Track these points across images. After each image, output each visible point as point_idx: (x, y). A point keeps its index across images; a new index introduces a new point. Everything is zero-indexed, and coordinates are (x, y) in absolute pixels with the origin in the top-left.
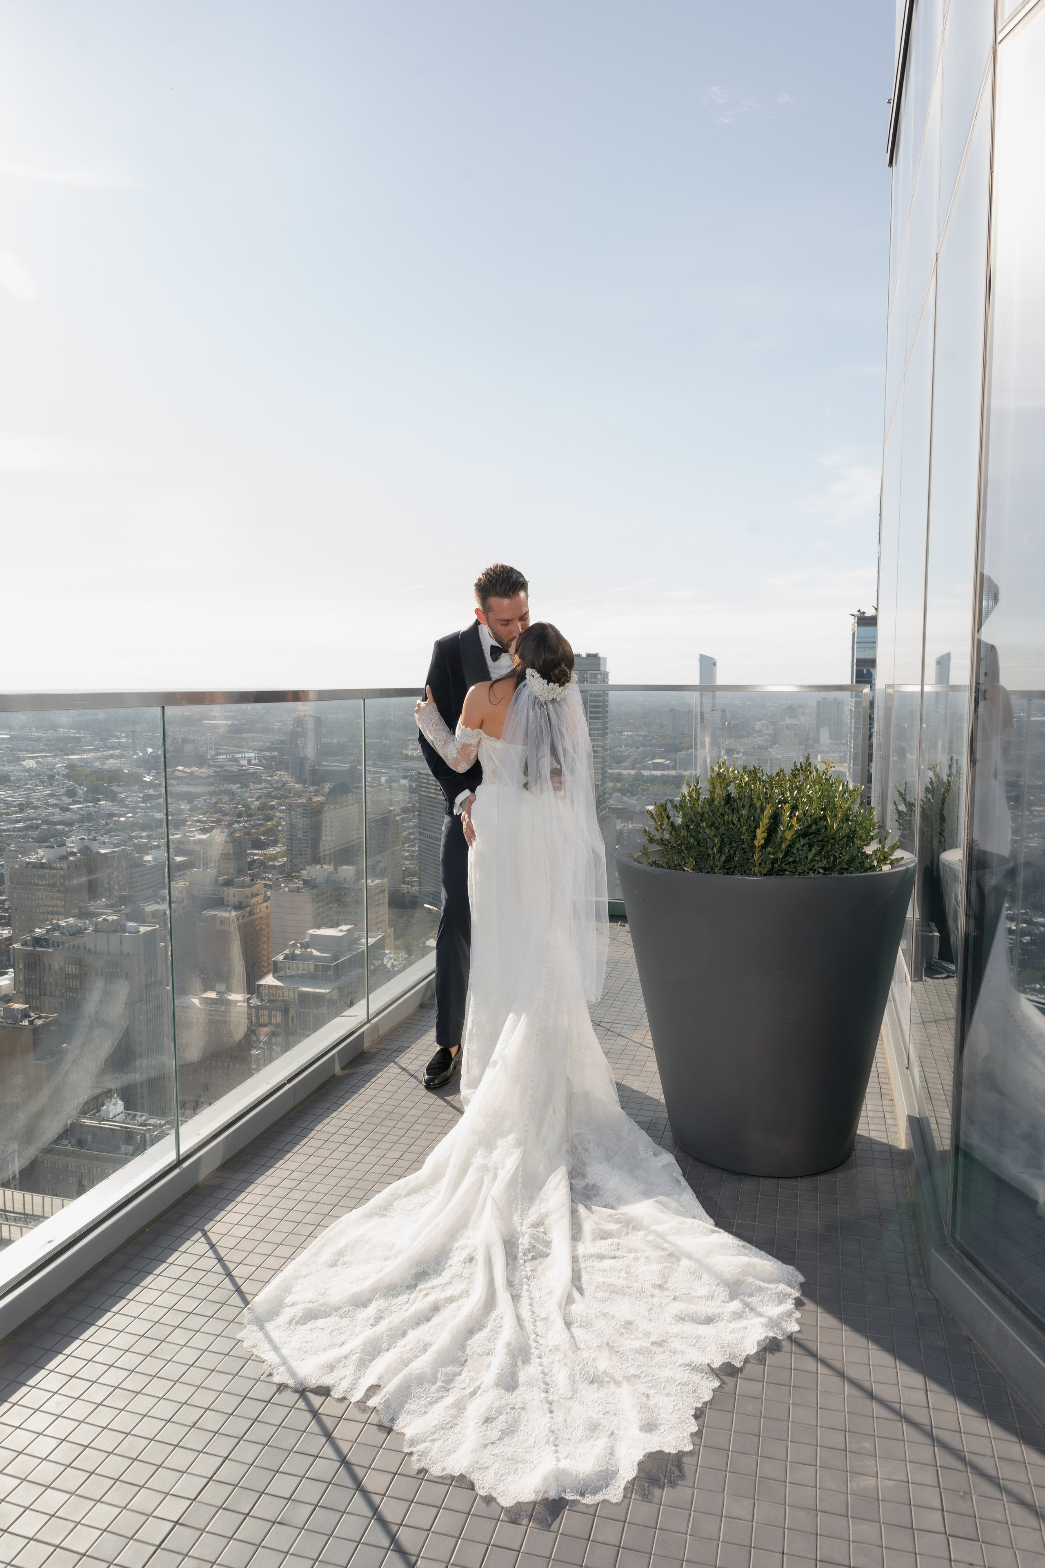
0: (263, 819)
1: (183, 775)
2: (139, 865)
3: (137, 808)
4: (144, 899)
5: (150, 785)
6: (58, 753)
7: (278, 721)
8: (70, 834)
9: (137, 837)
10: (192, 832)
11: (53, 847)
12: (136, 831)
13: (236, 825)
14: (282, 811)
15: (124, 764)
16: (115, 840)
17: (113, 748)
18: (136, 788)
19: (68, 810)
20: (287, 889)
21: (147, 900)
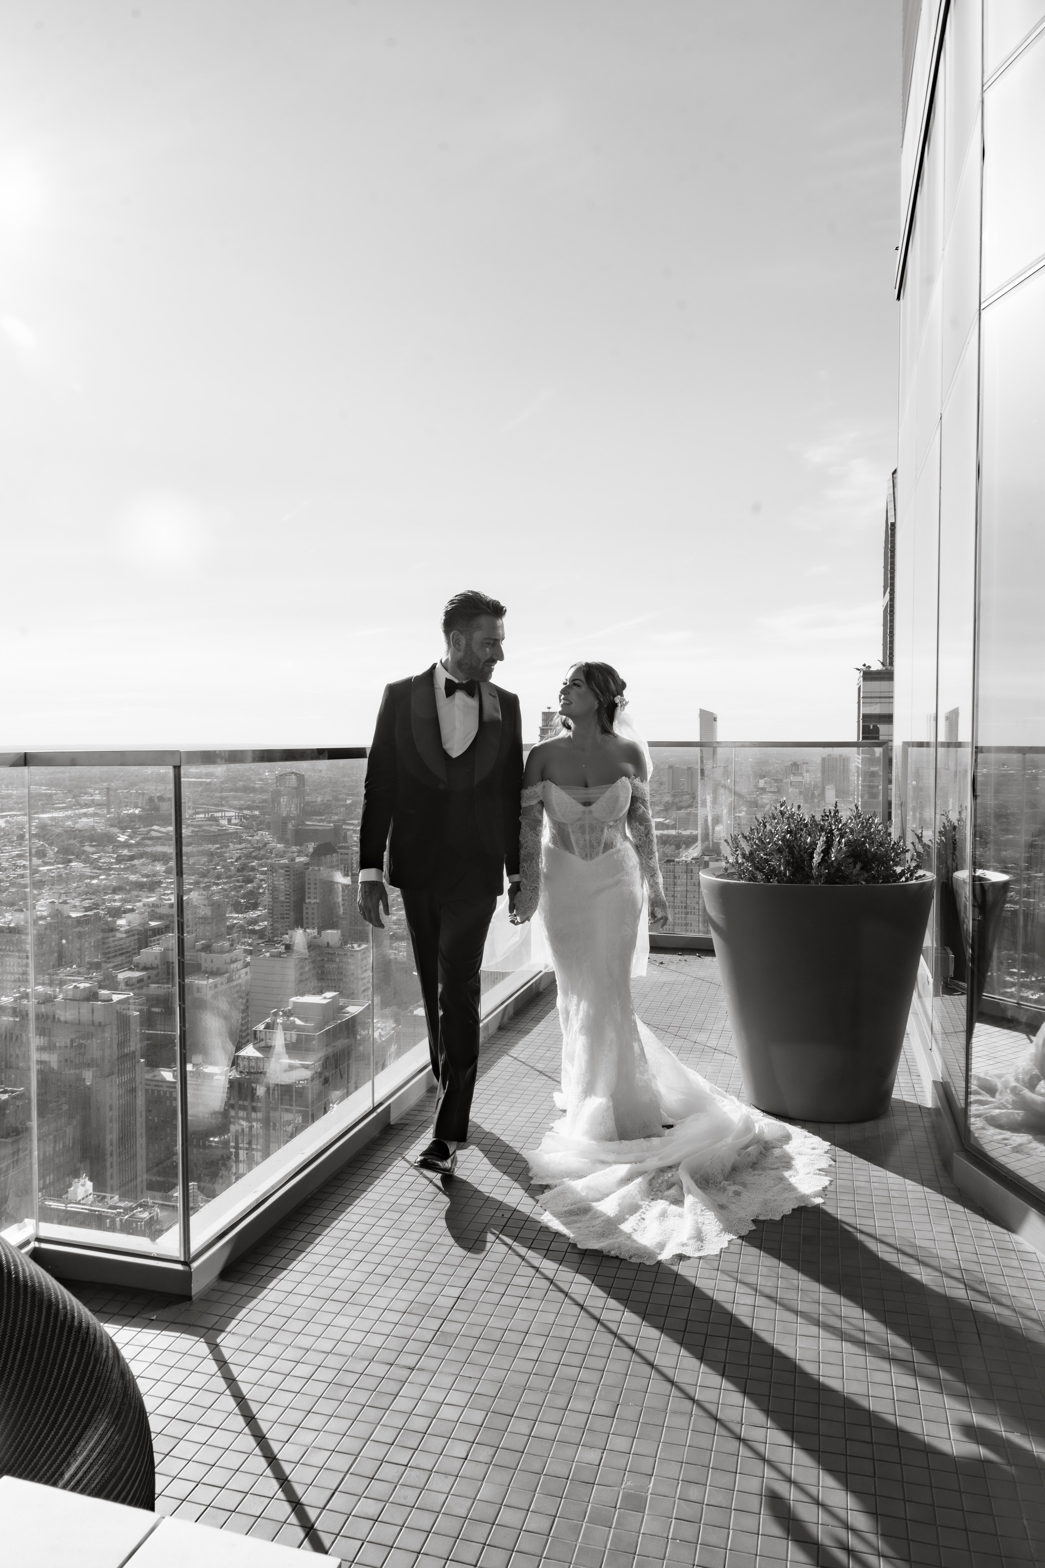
0: (243, 882)
1: (159, 835)
2: (112, 930)
3: (111, 869)
4: (117, 966)
5: (126, 845)
6: (28, 811)
7: (261, 780)
8: (39, 897)
9: (110, 901)
10: (168, 894)
11: (22, 911)
12: (110, 893)
13: (214, 888)
14: (263, 873)
15: (97, 822)
16: (87, 903)
17: (87, 806)
18: (110, 848)
19: (37, 871)
20: (268, 954)
21: (119, 967)
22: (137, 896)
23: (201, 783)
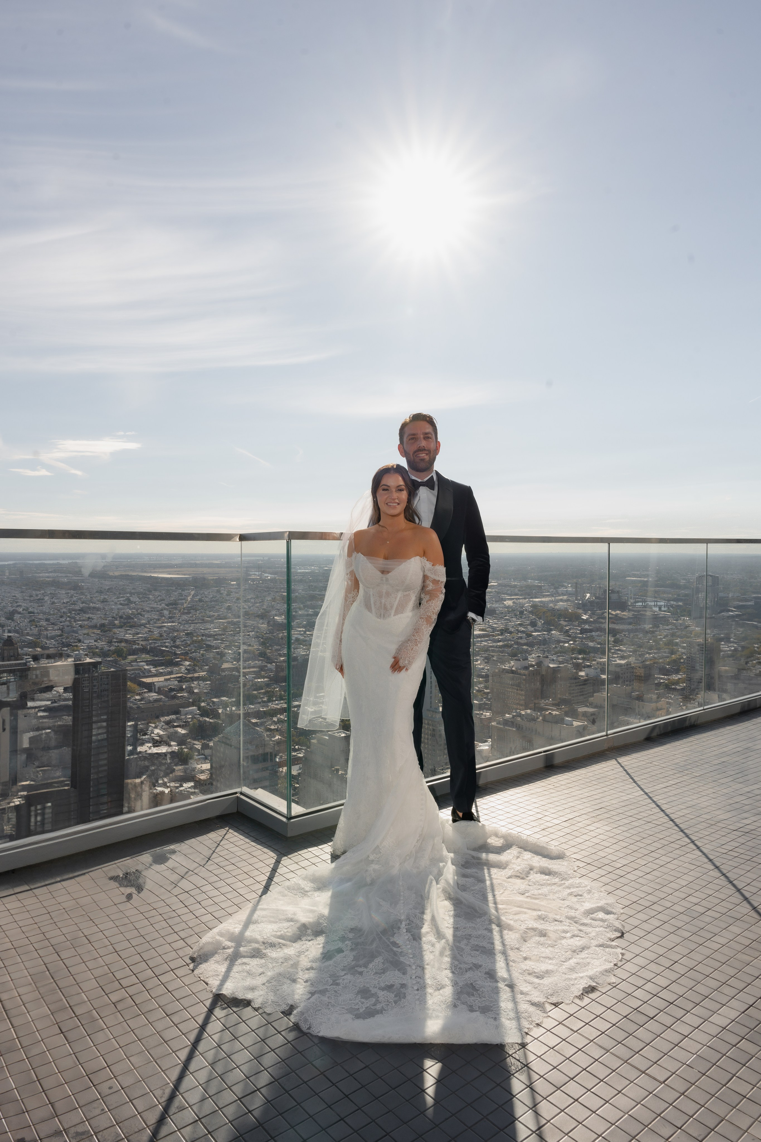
0: (669, 653)
2: (576, 679)
3: (576, 637)
4: (578, 703)
5: (586, 622)
6: (527, 596)
7: (684, 579)
8: (532, 652)
9: (576, 658)
10: (615, 657)
11: (520, 660)
12: (576, 654)
13: (647, 656)
14: (684, 648)
15: (569, 606)
16: (561, 659)
17: (563, 595)
18: (576, 623)
19: (531, 635)
21: (581, 703)
22: (594, 657)
23: (641, 581)
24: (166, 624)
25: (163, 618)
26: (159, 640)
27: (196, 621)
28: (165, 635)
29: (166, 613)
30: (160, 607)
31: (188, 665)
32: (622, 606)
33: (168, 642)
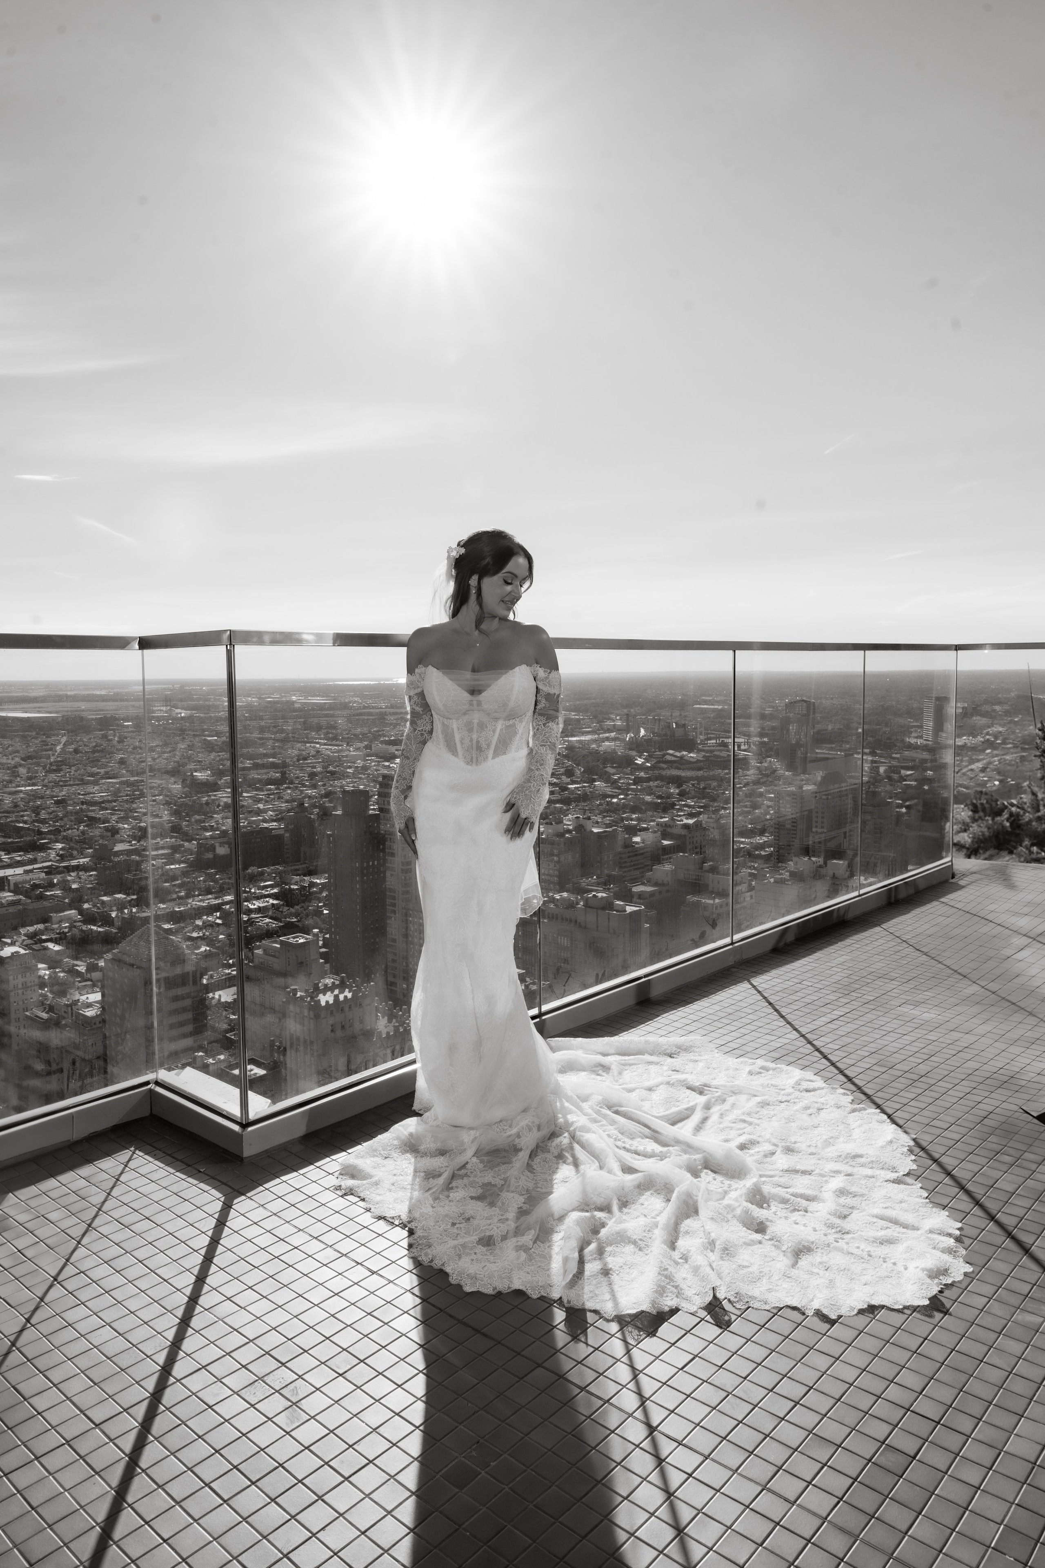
0: (751, 807)
1: (673, 759)
2: (629, 846)
3: (628, 789)
4: (632, 880)
5: (641, 767)
7: (770, 707)
8: (567, 812)
9: (628, 819)
10: (680, 816)
11: (551, 824)
12: (628, 812)
13: (723, 811)
14: (770, 799)
15: (617, 746)
16: (607, 820)
17: (609, 730)
18: (628, 770)
19: (566, 789)
20: (772, 880)
21: (635, 881)
22: (652, 816)
23: (714, 710)
24: (23, 789)
25: (19, 779)
26: (13, 812)
27: (72, 783)
28: (21, 804)
29: (22, 771)
30: (13, 762)
31: (61, 849)
32: (690, 745)
33: (28, 815)
